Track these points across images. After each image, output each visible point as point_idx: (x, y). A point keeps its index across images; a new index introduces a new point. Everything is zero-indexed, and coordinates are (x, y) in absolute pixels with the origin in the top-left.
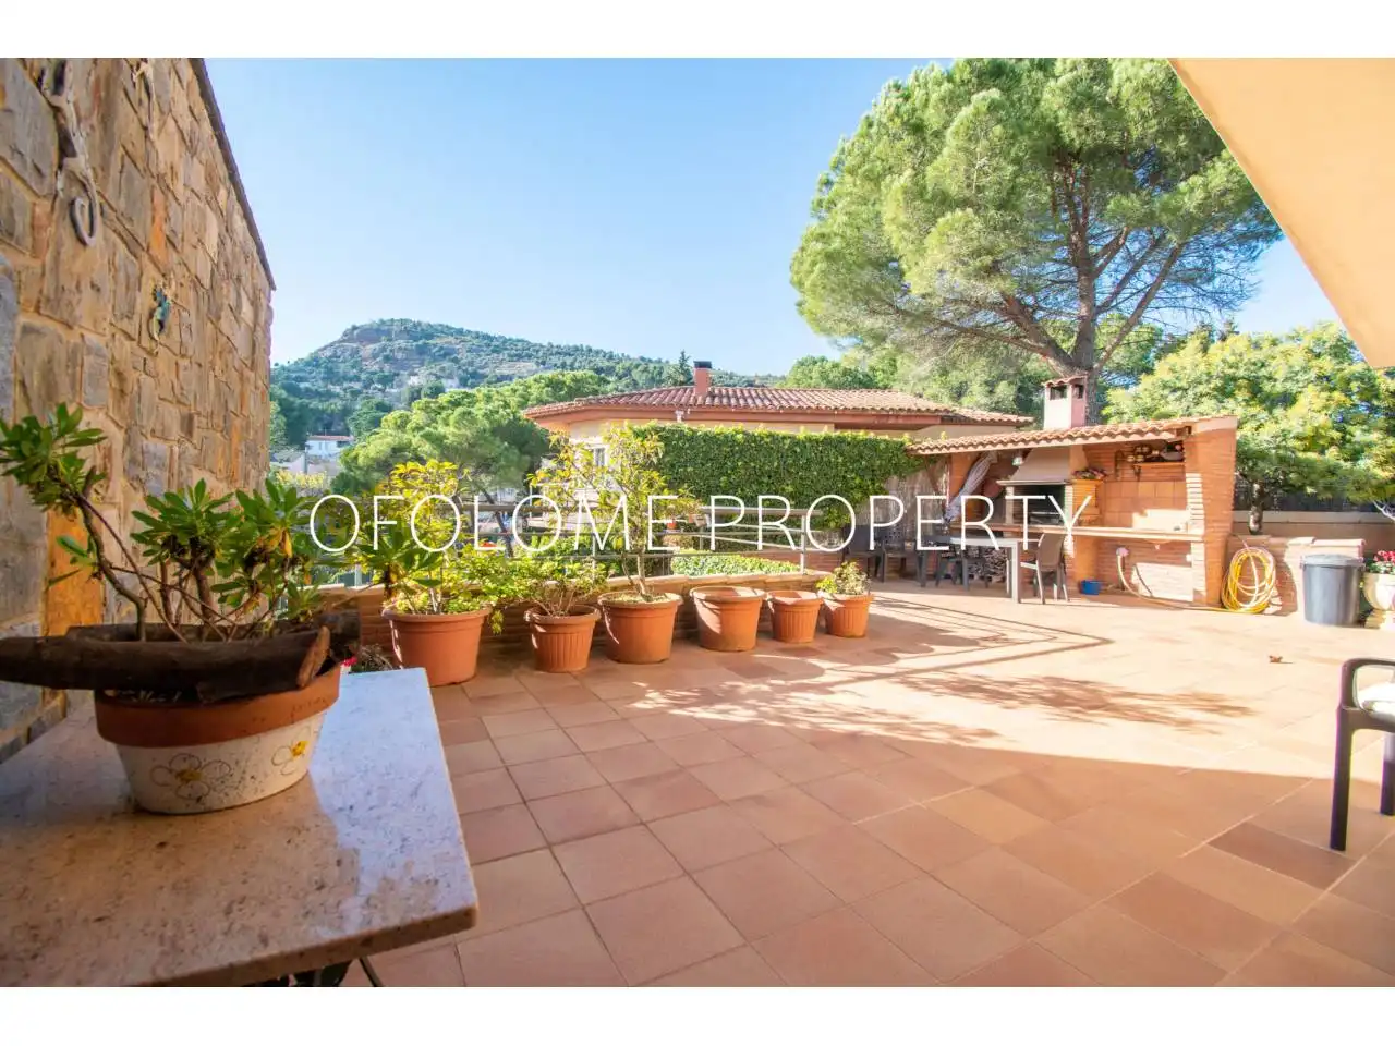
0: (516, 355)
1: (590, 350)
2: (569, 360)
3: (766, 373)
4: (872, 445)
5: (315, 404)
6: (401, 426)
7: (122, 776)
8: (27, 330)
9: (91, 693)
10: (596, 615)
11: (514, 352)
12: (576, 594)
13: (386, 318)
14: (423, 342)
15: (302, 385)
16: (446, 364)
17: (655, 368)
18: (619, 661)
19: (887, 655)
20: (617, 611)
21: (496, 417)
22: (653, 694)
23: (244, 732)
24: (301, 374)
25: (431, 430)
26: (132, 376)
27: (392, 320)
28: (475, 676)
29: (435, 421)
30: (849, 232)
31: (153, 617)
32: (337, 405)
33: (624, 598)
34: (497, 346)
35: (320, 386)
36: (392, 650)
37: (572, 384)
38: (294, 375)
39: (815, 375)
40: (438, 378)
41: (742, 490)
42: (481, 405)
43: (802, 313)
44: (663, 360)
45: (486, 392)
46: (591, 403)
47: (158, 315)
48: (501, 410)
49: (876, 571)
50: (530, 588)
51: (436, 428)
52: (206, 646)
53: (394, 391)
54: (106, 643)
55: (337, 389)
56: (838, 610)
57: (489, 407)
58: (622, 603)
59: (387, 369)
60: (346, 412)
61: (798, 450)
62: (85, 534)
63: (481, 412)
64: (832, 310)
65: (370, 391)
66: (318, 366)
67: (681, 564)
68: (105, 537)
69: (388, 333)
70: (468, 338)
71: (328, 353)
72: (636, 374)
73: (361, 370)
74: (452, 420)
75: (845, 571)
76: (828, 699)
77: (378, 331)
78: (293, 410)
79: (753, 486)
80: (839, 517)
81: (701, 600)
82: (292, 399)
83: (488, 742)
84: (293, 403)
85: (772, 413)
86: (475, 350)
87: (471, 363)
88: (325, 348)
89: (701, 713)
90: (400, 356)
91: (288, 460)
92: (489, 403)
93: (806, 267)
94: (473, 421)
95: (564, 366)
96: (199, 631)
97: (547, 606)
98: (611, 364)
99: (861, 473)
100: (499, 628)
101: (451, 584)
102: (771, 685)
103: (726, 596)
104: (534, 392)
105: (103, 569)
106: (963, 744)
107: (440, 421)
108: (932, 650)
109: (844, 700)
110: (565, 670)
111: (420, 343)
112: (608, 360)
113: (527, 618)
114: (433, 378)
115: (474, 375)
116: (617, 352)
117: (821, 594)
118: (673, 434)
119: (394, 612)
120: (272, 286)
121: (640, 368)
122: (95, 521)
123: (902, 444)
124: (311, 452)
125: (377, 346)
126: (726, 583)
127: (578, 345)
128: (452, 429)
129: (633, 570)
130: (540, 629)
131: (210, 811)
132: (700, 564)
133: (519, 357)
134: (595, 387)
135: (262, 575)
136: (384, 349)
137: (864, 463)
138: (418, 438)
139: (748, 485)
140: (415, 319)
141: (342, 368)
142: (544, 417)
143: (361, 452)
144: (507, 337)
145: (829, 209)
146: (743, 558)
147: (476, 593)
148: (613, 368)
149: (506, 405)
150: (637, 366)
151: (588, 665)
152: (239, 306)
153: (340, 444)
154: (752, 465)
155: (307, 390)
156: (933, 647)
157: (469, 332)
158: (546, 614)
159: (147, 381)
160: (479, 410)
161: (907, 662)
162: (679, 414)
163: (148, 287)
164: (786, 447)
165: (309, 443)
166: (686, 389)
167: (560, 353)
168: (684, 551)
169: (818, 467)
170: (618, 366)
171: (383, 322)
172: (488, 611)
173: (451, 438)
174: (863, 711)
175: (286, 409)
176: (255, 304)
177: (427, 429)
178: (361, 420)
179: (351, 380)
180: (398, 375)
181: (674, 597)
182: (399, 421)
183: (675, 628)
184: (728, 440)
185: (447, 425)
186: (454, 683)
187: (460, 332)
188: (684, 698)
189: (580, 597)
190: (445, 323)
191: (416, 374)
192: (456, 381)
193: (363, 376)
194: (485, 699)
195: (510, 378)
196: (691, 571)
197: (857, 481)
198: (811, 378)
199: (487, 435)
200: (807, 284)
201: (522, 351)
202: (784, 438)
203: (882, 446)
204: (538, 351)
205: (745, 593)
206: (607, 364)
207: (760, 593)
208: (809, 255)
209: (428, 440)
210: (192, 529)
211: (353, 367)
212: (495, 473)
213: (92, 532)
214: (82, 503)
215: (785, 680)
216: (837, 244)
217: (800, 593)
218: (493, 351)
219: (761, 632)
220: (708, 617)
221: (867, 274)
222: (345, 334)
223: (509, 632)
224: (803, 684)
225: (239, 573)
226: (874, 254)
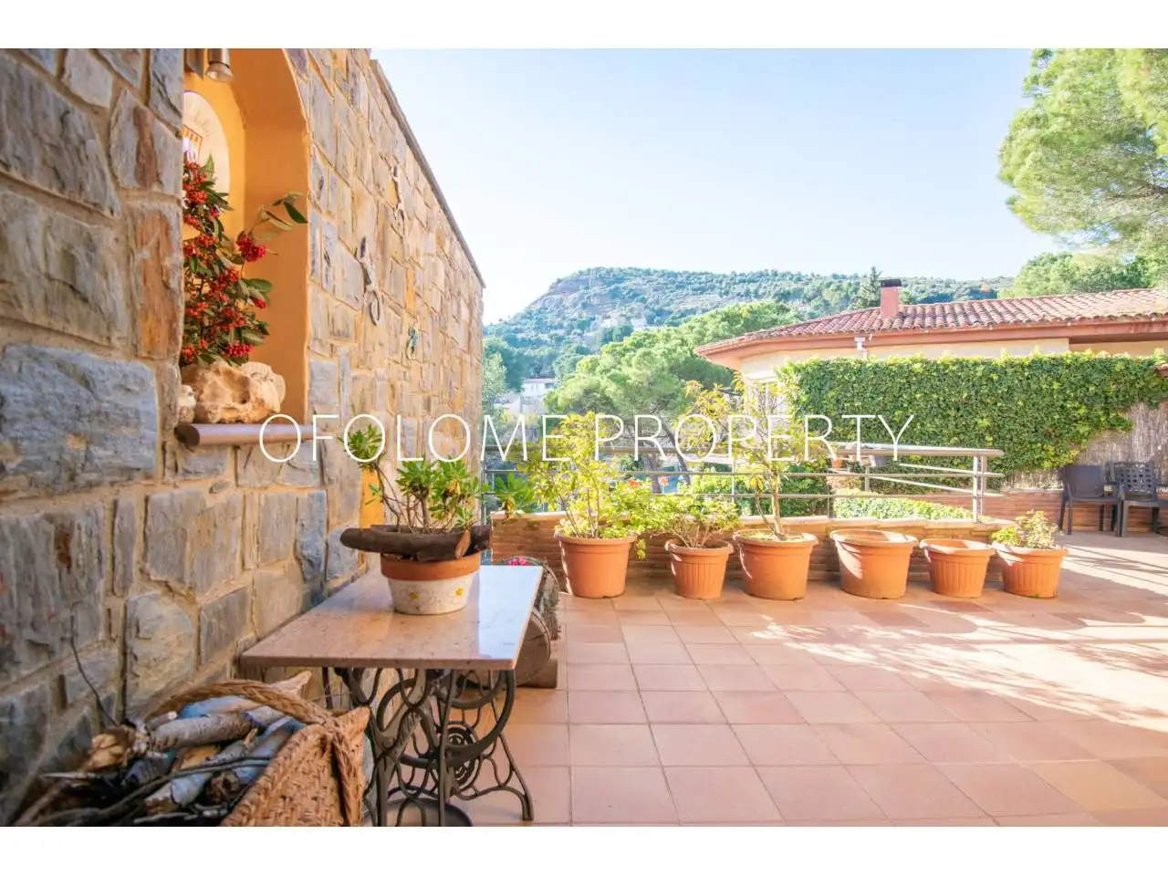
0: (699, 289)
1: (775, 274)
2: (752, 287)
3: (995, 276)
4: (1106, 367)
5: (528, 352)
6: (592, 370)
7: (390, 598)
8: (355, 379)
9: (378, 555)
10: (729, 549)
11: (697, 286)
12: (711, 529)
13: (584, 269)
14: (614, 285)
15: (519, 336)
16: (635, 305)
17: (850, 284)
18: (752, 595)
19: (1075, 620)
20: (751, 548)
21: (674, 355)
22: (773, 627)
23: (435, 577)
24: (519, 326)
25: (617, 372)
26: (398, 384)
27: (589, 270)
28: (623, 594)
29: (620, 363)
30: (1073, 111)
31: (403, 523)
32: (545, 351)
33: (759, 536)
34: (682, 282)
35: (532, 335)
36: (560, 566)
37: (749, 316)
38: (513, 328)
39: (1054, 275)
40: (628, 318)
41: (922, 425)
42: (661, 344)
43: (1014, 211)
44: (860, 275)
45: (666, 332)
46: (762, 338)
47: (411, 345)
48: (679, 349)
49: (1113, 522)
50: (671, 521)
51: (620, 369)
52: (422, 536)
53: (589, 334)
54: (385, 533)
55: (545, 337)
56: (1016, 564)
57: (668, 346)
58: (755, 540)
59: (586, 316)
60: (552, 357)
61: (995, 377)
62: (378, 483)
63: (661, 351)
64: (1054, 203)
65: (571, 336)
66: (530, 318)
67: (845, 505)
68: (386, 485)
69: (586, 281)
70: (654, 277)
71: (538, 306)
72: (827, 295)
73: (564, 318)
74: (634, 361)
75: (1030, 521)
76: (965, 655)
77: (577, 281)
78: (512, 358)
79: (936, 420)
80: (1056, 455)
81: (841, 543)
82: (511, 349)
83: (622, 644)
84: (512, 352)
85: (978, 331)
86: (661, 289)
87: (657, 302)
88: (536, 302)
89: (815, 649)
90: (595, 301)
91: (508, 402)
92: (667, 343)
93: (1015, 159)
94: (653, 360)
95: (747, 293)
96: (421, 530)
97: (686, 538)
98: (800, 285)
99: (1088, 401)
100: (644, 555)
101: (607, 514)
102: (905, 634)
103: (874, 541)
104: (711, 327)
105: (385, 499)
106: (1113, 719)
107: (624, 363)
108: (1143, 621)
109: (985, 659)
110: (699, 596)
111: (612, 287)
112: (795, 282)
113: (666, 547)
114: (623, 319)
115: (660, 313)
116: (806, 272)
117: (995, 545)
118: (838, 367)
119: (562, 535)
120: (482, 284)
121: (832, 287)
122: (382, 477)
123: (1151, 363)
124: (524, 394)
125: (576, 295)
126: (875, 527)
127: (763, 270)
128: (634, 370)
129: (767, 509)
130: (677, 558)
131: (421, 615)
132: (864, 506)
133: (703, 290)
134: (775, 316)
135: (451, 503)
136: (581, 298)
137: (1092, 389)
138: (606, 379)
139: (929, 419)
140: (608, 266)
141: (550, 318)
142: (716, 353)
143: (560, 395)
144: (691, 271)
145: (1049, 84)
146: (910, 502)
147: (626, 523)
148: (801, 290)
149: (684, 343)
150: (829, 285)
151: (722, 595)
152: (459, 312)
153: (547, 385)
154: (935, 396)
155: (523, 340)
156: (1145, 617)
157: (656, 271)
158: (683, 544)
159: (406, 384)
160: (657, 350)
161: (1095, 630)
162: (859, 341)
163: (405, 329)
164: (979, 374)
165: (524, 386)
166: (872, 311)
167: (744, 281)
168: (849, 492)
169: (1023, 396)
170: (806, 288)
171: (581, 273)
172: (634, 539)
173: (633, 378)
174: (1003, 672)
175: (507, 359)
176: (470, 306)
177: (613, 371)
178: (563, 363)
179: (555, 328)
180: (594, 319)
181: (810, 538)
182: (590, 365)
183: (811, 568)
184: (904, 371)
185: (630, 366)
186: (605, 597)
187: (648, 273)
188: (804, 634)
189: (714, 532)
190: (634, 266)
191: (609, 317)
192: (643, 321)
193: (565, 324)
194: (628, 613)
195: (693, 312)
196: (853, 513)
197: (1083, 411)
198: (1048, 280)
199: (665, 373)
200: (1018, 178)
201: (703, 284)
202: (976, 364)
203: (1119, 367)
204: (721, 282)
205: (896, 538)
206: (793, 286)
207: (912, 539)
208: (1018, 144)
209: (614, 381)
210: (419, 479)
211: (558, 316)
212: (671, 409)
213: (381, 482)
214: (377, 468)
215: (923, 631)
216: (1055, 126)
217: (967, 542)
218: (678, 287)
219: (911, 581)
220: (849, 561)
221: (1106, 152)
222: (551, 288)
223: (655, 559)
224: (942, 638)
225: (440, 502)
226: (1112, 127)
